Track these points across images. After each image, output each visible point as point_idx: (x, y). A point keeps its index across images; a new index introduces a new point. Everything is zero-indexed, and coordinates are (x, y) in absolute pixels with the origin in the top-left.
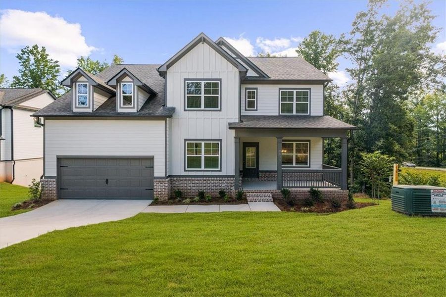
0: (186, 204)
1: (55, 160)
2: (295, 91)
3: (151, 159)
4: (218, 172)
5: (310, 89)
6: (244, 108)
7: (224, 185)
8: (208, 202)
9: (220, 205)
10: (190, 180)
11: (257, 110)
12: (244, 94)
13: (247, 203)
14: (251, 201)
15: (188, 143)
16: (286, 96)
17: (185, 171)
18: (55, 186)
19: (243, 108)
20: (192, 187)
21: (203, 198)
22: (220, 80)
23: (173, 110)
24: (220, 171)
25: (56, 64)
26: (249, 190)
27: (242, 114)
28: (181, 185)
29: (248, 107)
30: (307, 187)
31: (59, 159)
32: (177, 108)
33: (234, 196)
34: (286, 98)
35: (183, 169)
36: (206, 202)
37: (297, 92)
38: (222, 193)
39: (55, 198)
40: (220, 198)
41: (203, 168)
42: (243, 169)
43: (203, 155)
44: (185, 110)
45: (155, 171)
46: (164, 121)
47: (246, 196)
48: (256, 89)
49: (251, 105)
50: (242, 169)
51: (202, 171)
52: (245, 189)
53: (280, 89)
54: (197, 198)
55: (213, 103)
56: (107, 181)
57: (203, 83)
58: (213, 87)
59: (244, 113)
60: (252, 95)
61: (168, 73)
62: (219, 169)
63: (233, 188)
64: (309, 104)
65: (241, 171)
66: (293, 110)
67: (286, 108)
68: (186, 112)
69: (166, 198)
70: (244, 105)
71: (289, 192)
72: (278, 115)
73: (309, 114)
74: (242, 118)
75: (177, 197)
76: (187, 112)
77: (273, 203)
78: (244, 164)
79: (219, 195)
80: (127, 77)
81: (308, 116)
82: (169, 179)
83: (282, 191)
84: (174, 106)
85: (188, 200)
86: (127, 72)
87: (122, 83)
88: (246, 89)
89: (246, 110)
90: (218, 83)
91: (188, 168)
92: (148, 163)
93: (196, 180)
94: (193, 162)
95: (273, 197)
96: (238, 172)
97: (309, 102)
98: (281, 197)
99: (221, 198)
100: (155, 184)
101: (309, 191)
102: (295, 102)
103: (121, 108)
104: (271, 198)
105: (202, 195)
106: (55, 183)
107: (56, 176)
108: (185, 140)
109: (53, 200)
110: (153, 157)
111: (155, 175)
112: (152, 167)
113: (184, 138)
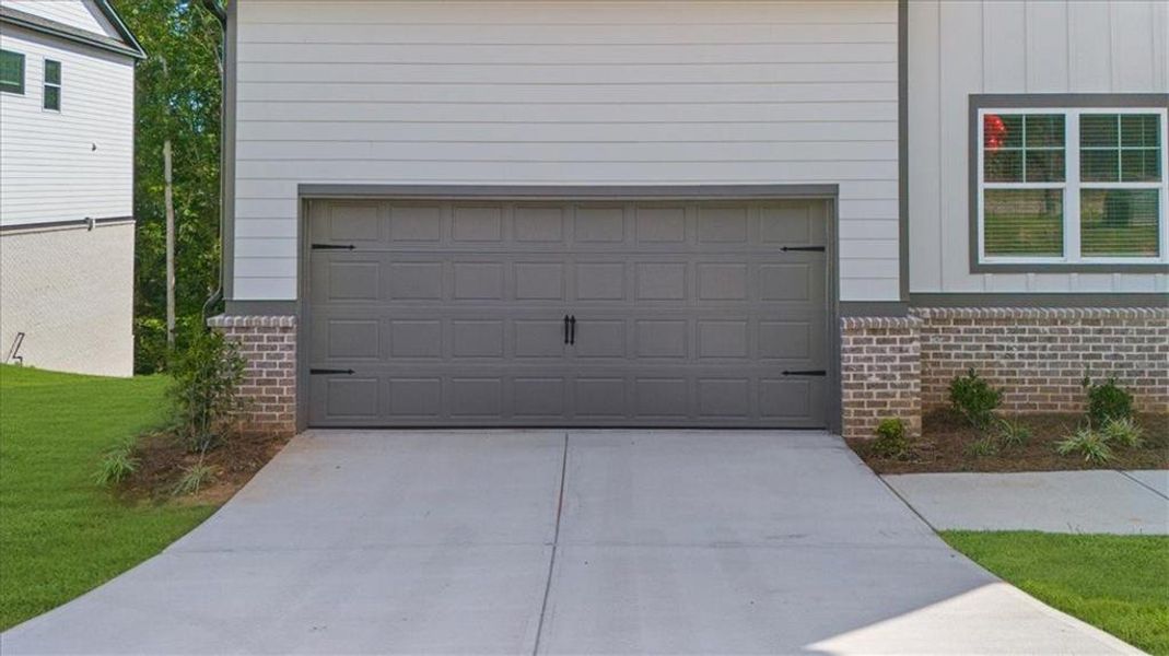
1: (292, 209)
3: (821, 202)
4: (1159, 278)
10: (1008, 320)
15: (987, 119)
17: (976, 268)
18: (289, 356)
28: (965, 351)
31: (313, 202)
35: (966, 261)
39: (290, 425)
41: (1073, 254)
43: (1072, 185)
45: (845, 268)
56: (570, 323)
82: (914, 313)
91: (988, 251)
92: (799, 229)
93: (1043, 322)
100: (848, 341)
106: (289, 338)
107: (294, 297)
108: (976, 101)
109: (282, 439)
110: (834, 189)
111: (847, 293)
112: (824, 250)
113: (968, 93)
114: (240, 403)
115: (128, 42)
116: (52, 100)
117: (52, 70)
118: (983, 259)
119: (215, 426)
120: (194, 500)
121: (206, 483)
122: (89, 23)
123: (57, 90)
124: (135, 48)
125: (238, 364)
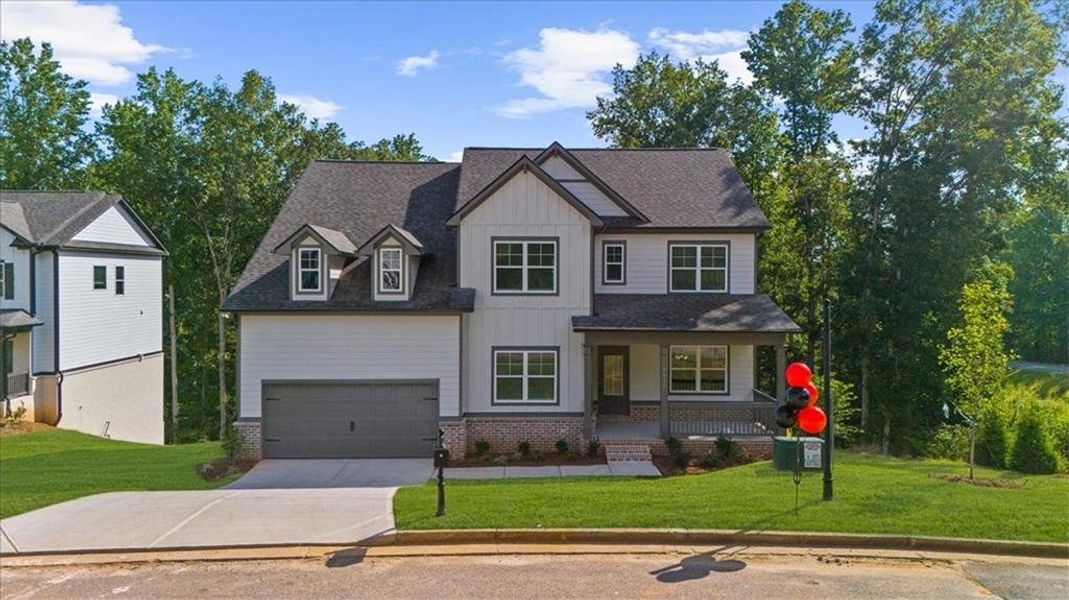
0: (501, 465)
1: (260, 387)
2: (699, 248)
3: (434, 384)
4: (553, 407)
5: (728, 243)
6: (600, 280)
7: (564, 431)
8: (537, 462)
9: (559, 465)
10: (502, 422)
11: (624, 284)
12: (600, 253)
13: (606, 463)
14: (612, 460)
15: (498, 354)
16: (681, 257)
17: (493, 404)
18: (259, 435)
19: (598, 280)
20: (506, 436)
21: (527, 454)
22: (557, 239)
23: (472, 293)
24: (558, 404)
25: (79, 90)
26: (608, 438)
27: (596, 292)
28: (485, 432)
29: (609, 278)
30: (712, 435)
31: (267, 385)
32: (479, 290)
33: (583, 450)
34: (682, 259)
35: (490, 402)
36: (533, 460)
37: (702, 248)
38: (561, 445)
39: (259, 457)
40: (559, 454)
41: (525, 399)
42: (599, 397)
43: (525, 376)
44: (493, 294)
45: (441, 406)
46: (458, 318)
47: (604, 450)
48: (625, 242)
49: (614, 273)
50: (596, 399)
51: (525, 403)
52: (603, 439)
53: (670, 242)
54: (518, 455)
55: (543, 280)
56: (352, 424)
57: (525, 244)
58: (544, 252)
59: (600, 290)
60: (615, 254)
61: (462, 227)
62: (555, 401)
63: (581, 436)
64: (726, 272)
65: (595, 403)
66: (695, 283)
67: (682, 280)
68: (494, 297)
69: (462, 454)
70: (601, 275)
71: (680, 444)
72: (665, 292)
73: (726, 290)
74: (597, 299)
75: (481, 453)
76: (498, 297)
77: (651, 462)
78: (601, 390)
79: (554, 449)
80: (391, 238)
81: (724, 294)
82: (465, 420)
83: (667, 443)
84: (473, 287)
85: (503, 458)
86: (393, 232)
87: (382, 250)
88: (604, 242)
89: (604, 283)
90: (553, 245)
91: (498, 398)
92: (427, 392)
93: (513, 422)
94: (507, 388)
95: (651, 452)
96: (589, 404)
97: (726, 269)
98: (666, 452)
99: (561, 454)
101: (715, 442)
102: (699, 269)
103: (380, 294)
104: (648, 453)
105: (524, 447)
106: (259, 429)
107: (260, 416)
108: (494, 348)
109: (257, 461)
110: (438, 380)
111: (442, 414)
112: (435, 399)
113: (492, 345)
114: (244, 450)
115: (158, 247)
116: (120, 289)
117: (120, 272)
118: (496, 401)
119: (236, 457)
120: (232, 476)
121: (235, 472)
122: (137, 239)
123: (117, 278)
124: (162, 249)
125: (243, 438)
